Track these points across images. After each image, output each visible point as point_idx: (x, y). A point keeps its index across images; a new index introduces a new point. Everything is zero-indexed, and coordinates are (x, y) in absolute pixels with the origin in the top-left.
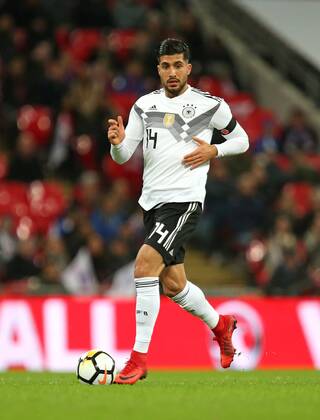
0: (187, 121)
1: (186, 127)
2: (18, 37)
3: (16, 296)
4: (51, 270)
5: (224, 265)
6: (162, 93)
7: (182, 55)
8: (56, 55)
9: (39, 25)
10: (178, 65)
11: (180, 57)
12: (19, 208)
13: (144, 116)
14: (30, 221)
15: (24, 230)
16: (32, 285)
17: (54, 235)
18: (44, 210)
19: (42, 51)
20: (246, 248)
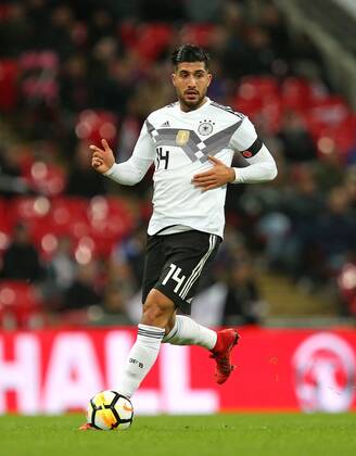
0: (203, 138)
1: (201, 146)
2: (78, 32)
3: (75, 328)
4: (115, 299)
5: (313, 292)
6: (177, 106)
7: (202, 64)
8: (121, 52)
9: (101, 19)
10: (198, 74)
11: (201, 66)
12: (78, 227)
13: (155, 133)
14: (91, 242)
15: (84, 253)
16: (94, 315)
17: (118, 258)
18: (107, 229)
19: (106, 48)
20: (338, 273)
